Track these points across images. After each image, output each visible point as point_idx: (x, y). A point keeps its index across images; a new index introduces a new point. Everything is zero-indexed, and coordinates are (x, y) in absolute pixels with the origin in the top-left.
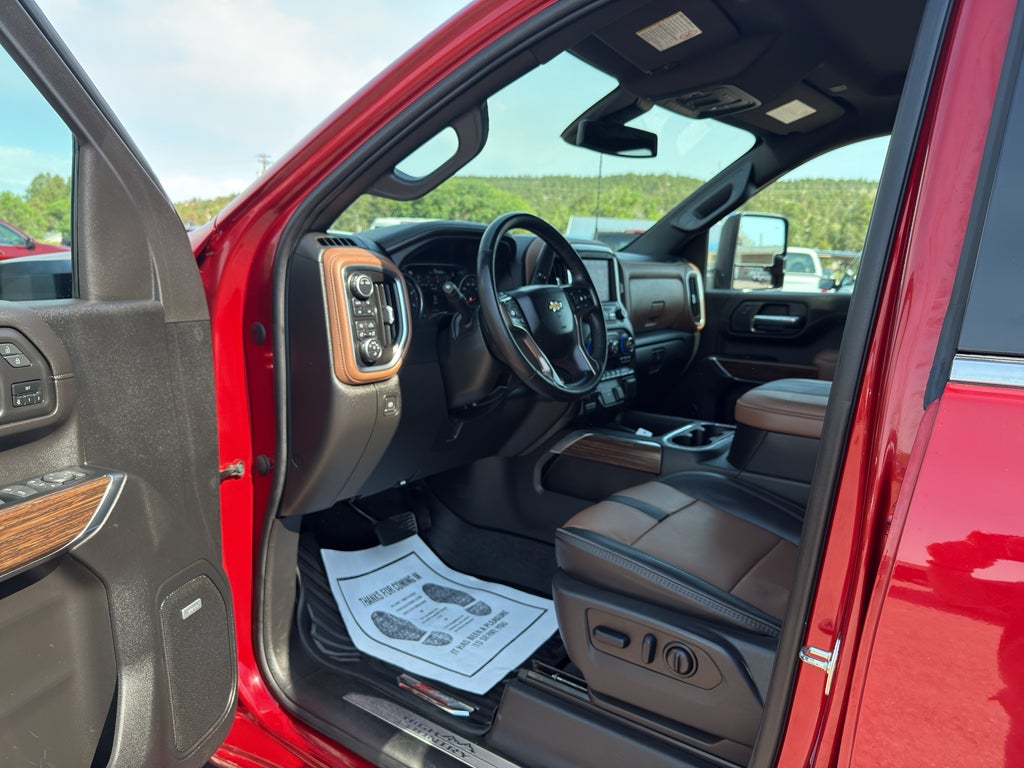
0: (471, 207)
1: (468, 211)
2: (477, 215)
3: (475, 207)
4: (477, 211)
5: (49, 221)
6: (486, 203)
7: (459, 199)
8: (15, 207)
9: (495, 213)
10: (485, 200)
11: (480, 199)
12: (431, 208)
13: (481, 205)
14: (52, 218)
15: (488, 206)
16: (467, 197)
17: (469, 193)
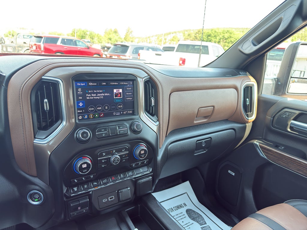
0: (227, 38)
1: (226, 39)
2: (228, 40)
3: (228, 38)
4: (228, 39)
5: (108, 41)
6: (232, 36)
7: (223, 35)
8: (100, 36)
9: (235, 40)
10: (232, 35)
11: (230, 35)
12: (213, 39)
13: (231, 37)
14: (109, 40)
15: (233, 37)
16: (226, 34)
17: (227, 33)
